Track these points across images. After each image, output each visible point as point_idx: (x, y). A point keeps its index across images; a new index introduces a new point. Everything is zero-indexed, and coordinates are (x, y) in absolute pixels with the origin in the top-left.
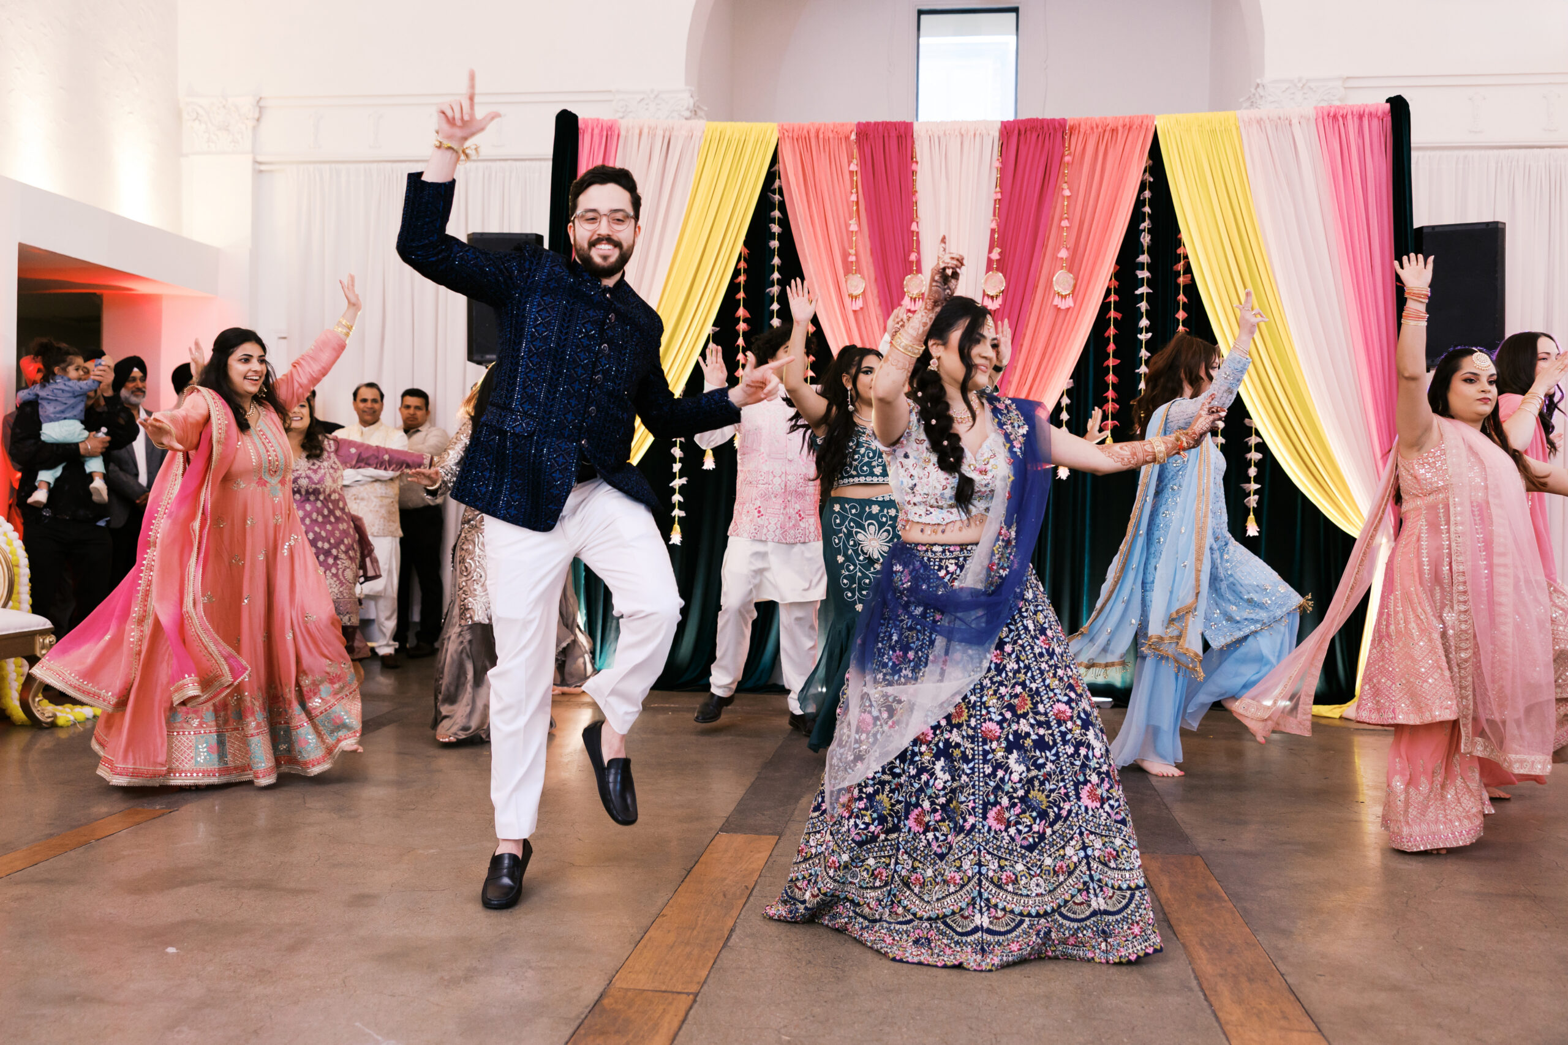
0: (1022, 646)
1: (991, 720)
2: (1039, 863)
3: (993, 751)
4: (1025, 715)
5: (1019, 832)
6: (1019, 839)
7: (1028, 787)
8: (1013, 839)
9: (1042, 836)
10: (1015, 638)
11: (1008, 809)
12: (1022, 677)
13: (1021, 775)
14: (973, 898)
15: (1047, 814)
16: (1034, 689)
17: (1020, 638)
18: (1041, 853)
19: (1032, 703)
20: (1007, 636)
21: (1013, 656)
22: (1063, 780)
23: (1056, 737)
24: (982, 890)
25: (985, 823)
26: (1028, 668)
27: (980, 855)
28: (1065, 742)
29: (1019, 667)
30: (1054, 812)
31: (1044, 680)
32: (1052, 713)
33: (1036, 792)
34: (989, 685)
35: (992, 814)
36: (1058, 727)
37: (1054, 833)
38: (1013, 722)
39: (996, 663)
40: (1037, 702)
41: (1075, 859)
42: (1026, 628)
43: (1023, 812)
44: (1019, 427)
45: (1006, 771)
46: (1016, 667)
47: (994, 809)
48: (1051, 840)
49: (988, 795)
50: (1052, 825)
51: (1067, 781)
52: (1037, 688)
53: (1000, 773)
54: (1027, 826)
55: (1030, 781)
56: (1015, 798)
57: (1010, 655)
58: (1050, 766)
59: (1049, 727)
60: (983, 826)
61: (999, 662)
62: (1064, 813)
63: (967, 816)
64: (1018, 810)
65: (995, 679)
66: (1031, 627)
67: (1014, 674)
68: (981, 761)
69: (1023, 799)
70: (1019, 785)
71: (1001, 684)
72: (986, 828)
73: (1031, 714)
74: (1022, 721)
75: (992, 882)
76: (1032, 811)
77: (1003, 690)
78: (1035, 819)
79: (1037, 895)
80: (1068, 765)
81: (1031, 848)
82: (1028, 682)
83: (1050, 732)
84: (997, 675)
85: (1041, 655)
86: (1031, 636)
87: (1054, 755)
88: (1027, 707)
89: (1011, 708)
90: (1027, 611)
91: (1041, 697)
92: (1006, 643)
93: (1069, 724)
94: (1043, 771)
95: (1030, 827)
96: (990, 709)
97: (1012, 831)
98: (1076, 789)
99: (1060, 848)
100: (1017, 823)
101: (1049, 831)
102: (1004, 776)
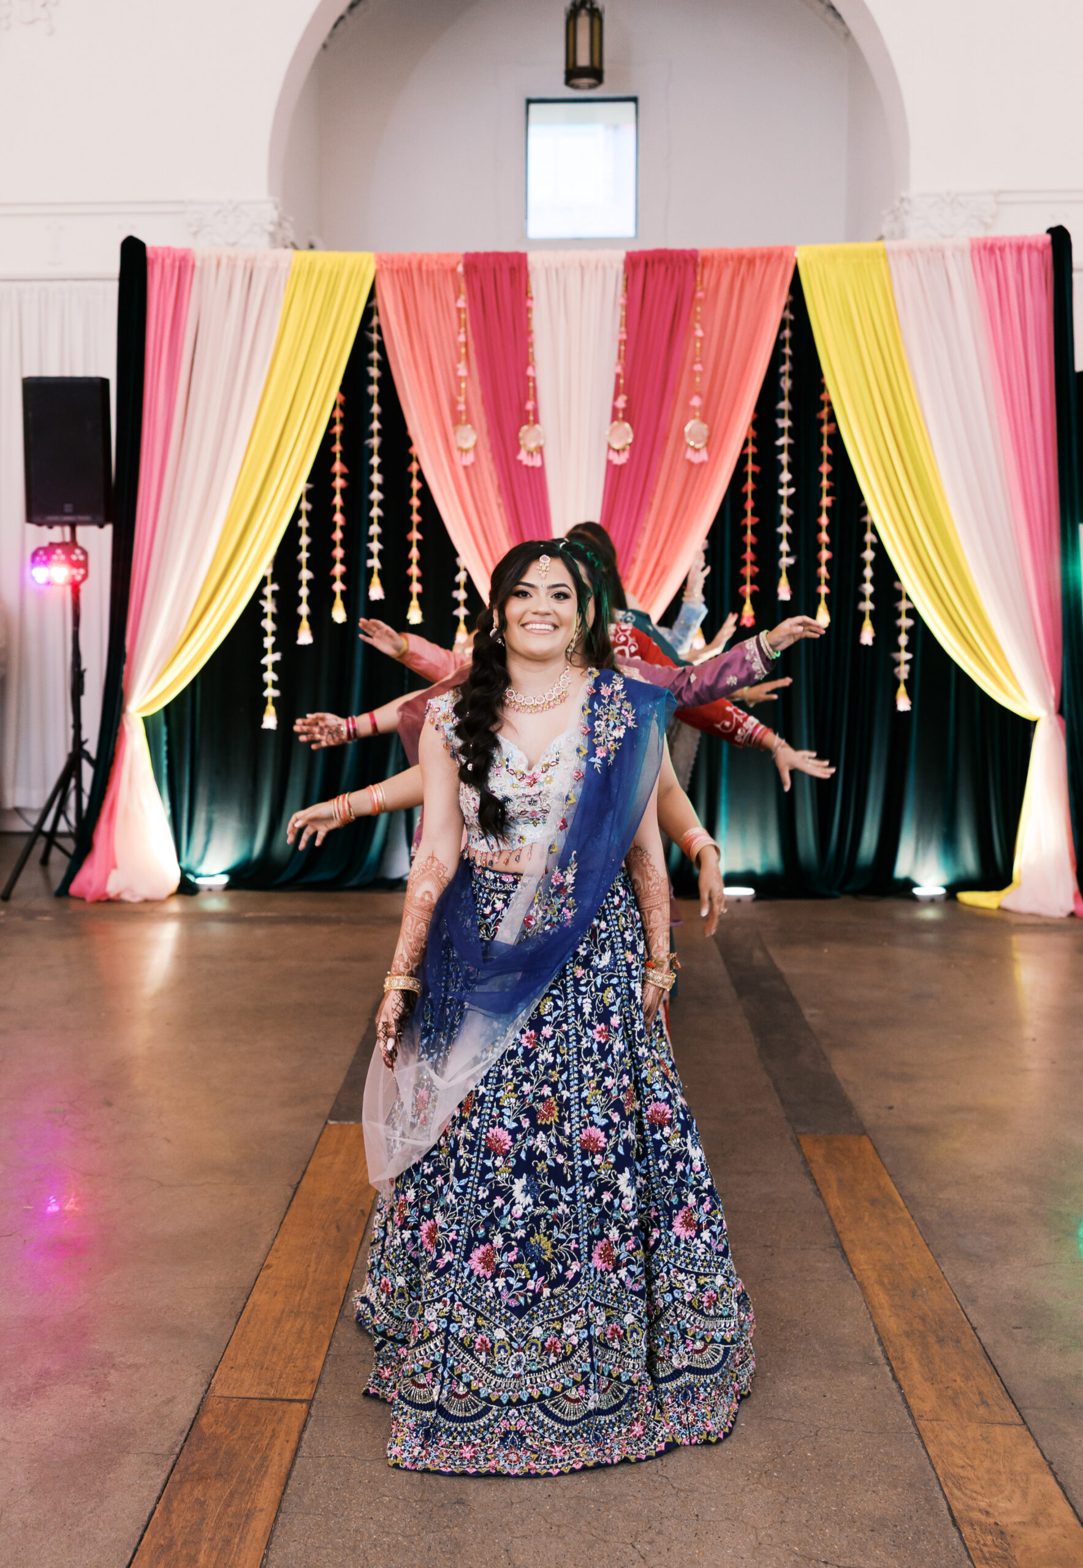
0: (566, 1034)
1: (502, 1125)
2: (525, 1333)
3: (496, 1169)
4: (546, 1129)
5: (509, 1286)
6: (506, 1294)
7: (531, 1228)
8: (499, 1293)
9: (537, 1297)
10: (559, 1020)
11: (501, 1252)
12: (555, 1075)
13: (525, 1209)
14: (435, 1363)
15: (549, 1271)
16: (566, 1097)
17: (566, 1022)
18: (530, 1320)
19: (559, 1117)
21: (551, 1044)
22: (576, 1231)
23: (577, 1173)
24: (448, 1355)
25: (466, 1264)
26: (565, 1066)
27: (452, 1307)
28: (586, 1181)
30: (557, 1269)
31: (580, 1090)
32: (578, 1139)
33: (541, 1236)
34: (510, 1076)
35: (477, 1254)
36: (582, 1160)
37: (553, 1296)
38: (530, 1134)
40: (565, 1117)
41: (575, 1340)
42: (578, 1009)
43: (519, 1260)
45: (507, 1201)
46: (550, 1058)
47: (482, 1248)
48: (547, 1305)
49: (476, 1228)
50: (552, 1285)
51: (581, 1232)
52: (568, 1099)
53: (499, 1201)
54: (520, 1280)
55: (536, 1220)
56: (512, 1239)
57: (547, 1041)
58: (562, 1208)
59: (572, 1156)
60: (464, 1268)
61: (529, 1047)
62: (571, 1274)
63: (444, 1251)
64: (512, 1256)
65: (520, 1071)
66: (586, 1011)
67: (547, 1069)
68: (477, 1180)
69: (522, 1243)
70: (520, 1223)
71: (526, 1077)
72: (466, 1271)
73: (554, 1131)
74: (541, 1136)
76: (531, 1262)
77: (526, 1087)
78: (532, 1272)
79: (514, 1376)
81: (519, 1311)
82: (560, 1086)
83: (571, 1163)
84: (525, 1065)
87: (570, 1194)
88: (551, 1119)
89: (532, 1114)
91: (571, 1112)
92: (545, 1023)
93: (598, 1160)
94: (554, 1211)
95: (525, 1282)
96: (504, 1110)
97: (500, 1282)
98: (589, 1246)
99: (557, 1319)
100: (509, 1274)
101: (547, 1292)
102: (503, 1206)
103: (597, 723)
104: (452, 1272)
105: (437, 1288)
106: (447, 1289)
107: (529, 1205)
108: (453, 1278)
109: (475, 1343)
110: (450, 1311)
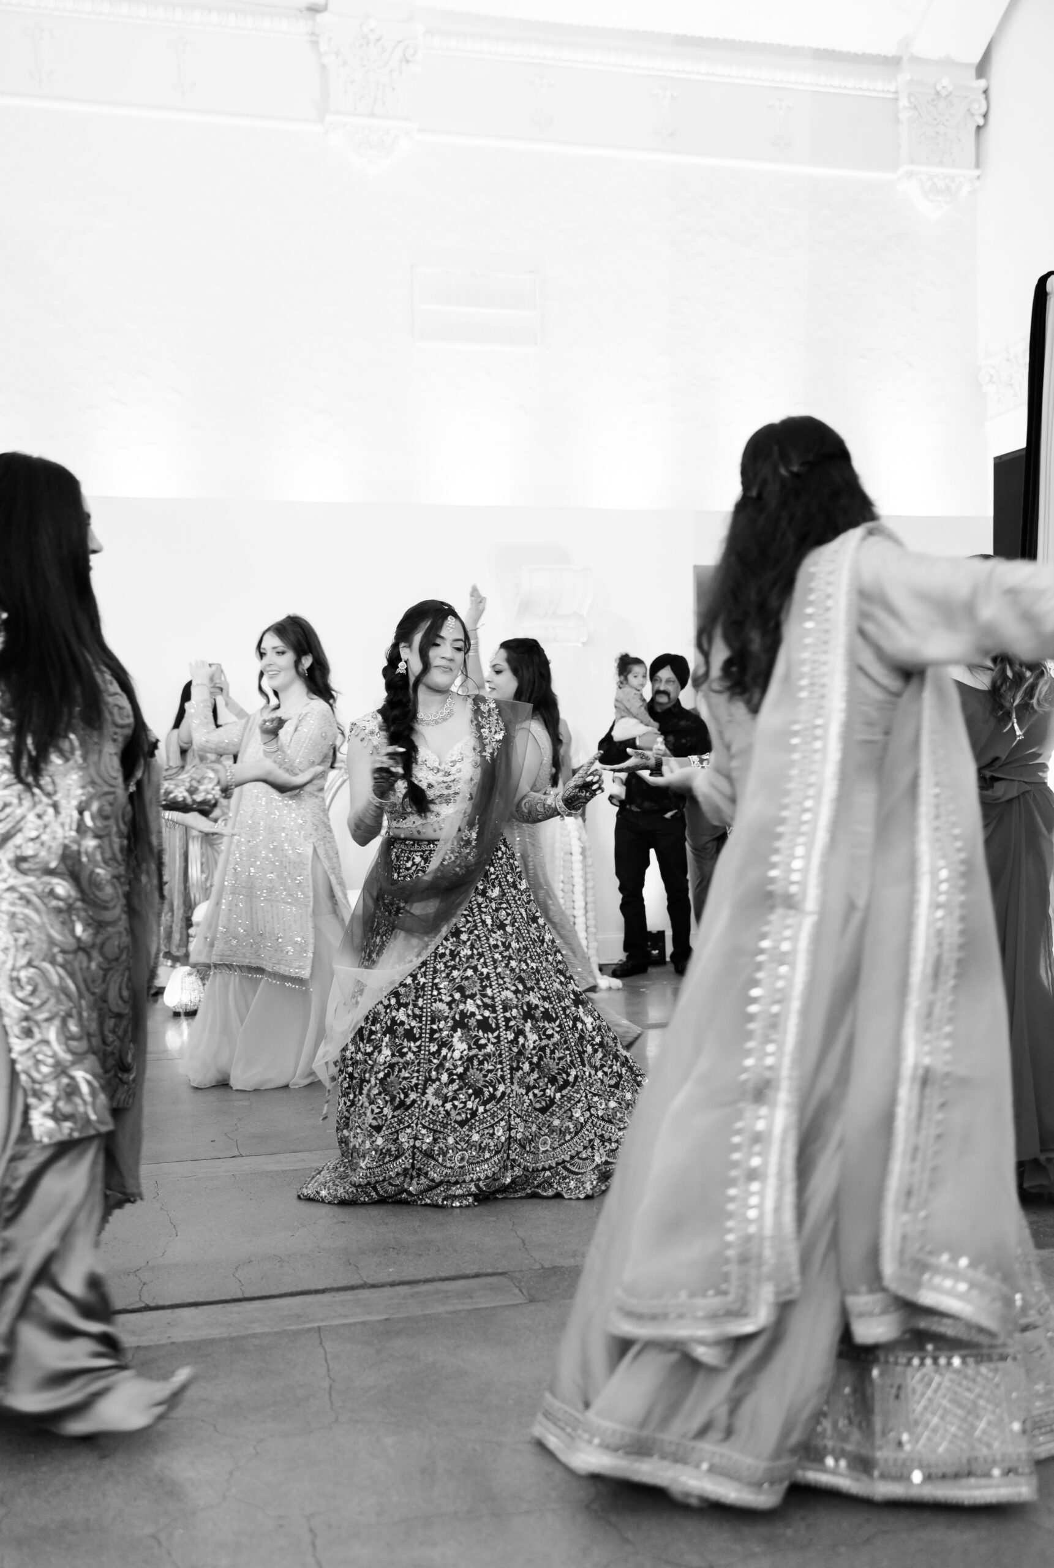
0: (478, 936)
1: (441, 1000)
2: (467, 1138)
3: (441, 1030)
4: (472, 996)
5: (455, 1107)
6: (453, 1113)
7: (468, 1065)
8: (448, 1113)
9: (474, 1113)
10: (471, 928)
11: (447, 1085)
12: (474, 962)
13: (462, 1052)
14: (406, 1169)
15: (483, 1093)
16: (485, 973)
17: (476, 929)
18: (470, 1130)
19: (481, 986)
20: (464, 926)
21: (469, 943)
22: (501, 1063)
23: (500, 1021)
24: (415, 1163)
25: (423, 1098)
26: (481, 955)
27: (416, 1130)
28: (508, 1028)
29: (473, 954)
30: (489, 1091)
31: (495, 968)
32: (499, 998)
33: (475, 1070)
34: (443, 969)
35: (430, 1090)
36: (503, 1012)
37: (486, 1111)
38: (461, 1002)
39: (451, 950)
40: (486, 986)
42: (484, 922)
43: (461, 1088)
44: (496, 732)
45: (449, 1049)
46: (469, 953)
47: (434, 1085)
48: (482, 1117)
49: (430, 1072)
50: (485, 1103)
51: (505, 1065)
52: (488, 974)
53: (444, 1051)
54: (462, 1102)
55: (470, 1059)
56: (454, 1075)
57: (465, 942)
58: (490, 1048)
59: (494, 1011)
60: (422, 1101)
61: (453, 948)
62: (498, 1094)
63: (409, 1092)
64: (455, 1086)
65: (449, 964)
66: (489, 921)
67: (468, 959)
68: (427, 1040)
69: (461, 1076)
70: (459, 1063)
71: (454, 968)
72: (424, 1104)
73: (478, 996)
74: (469, 1001)
75: (425, 1154)
76: (468, 1089)
77: (455, 973)
78: (470, 1096)
80: (507, 1049)
81: (463, 1123)
82: (479, 967)
83: (495, 1015)
84: (451, 960)
85: (496, 946)
86: (488, 929)
87: (495, 1038)
88: (476, 990)
89: (461, 989)
90: (486, 907)
91: (491, 982)
92: (462, 932)
93: (514, 1012)
94: (483, 1051)
95: (465, 1103)
96: (441, 991)
97: (448, 1106)
98: (511, 1074)
99: (490, 1127)
101: (481, 1109)
102: (447, 1054)
103: (482, 730)
105: (407, 1118)
106: (414, 1118)
107: (465, 1050)
108: (417, 1110)
109: (434, 1150)
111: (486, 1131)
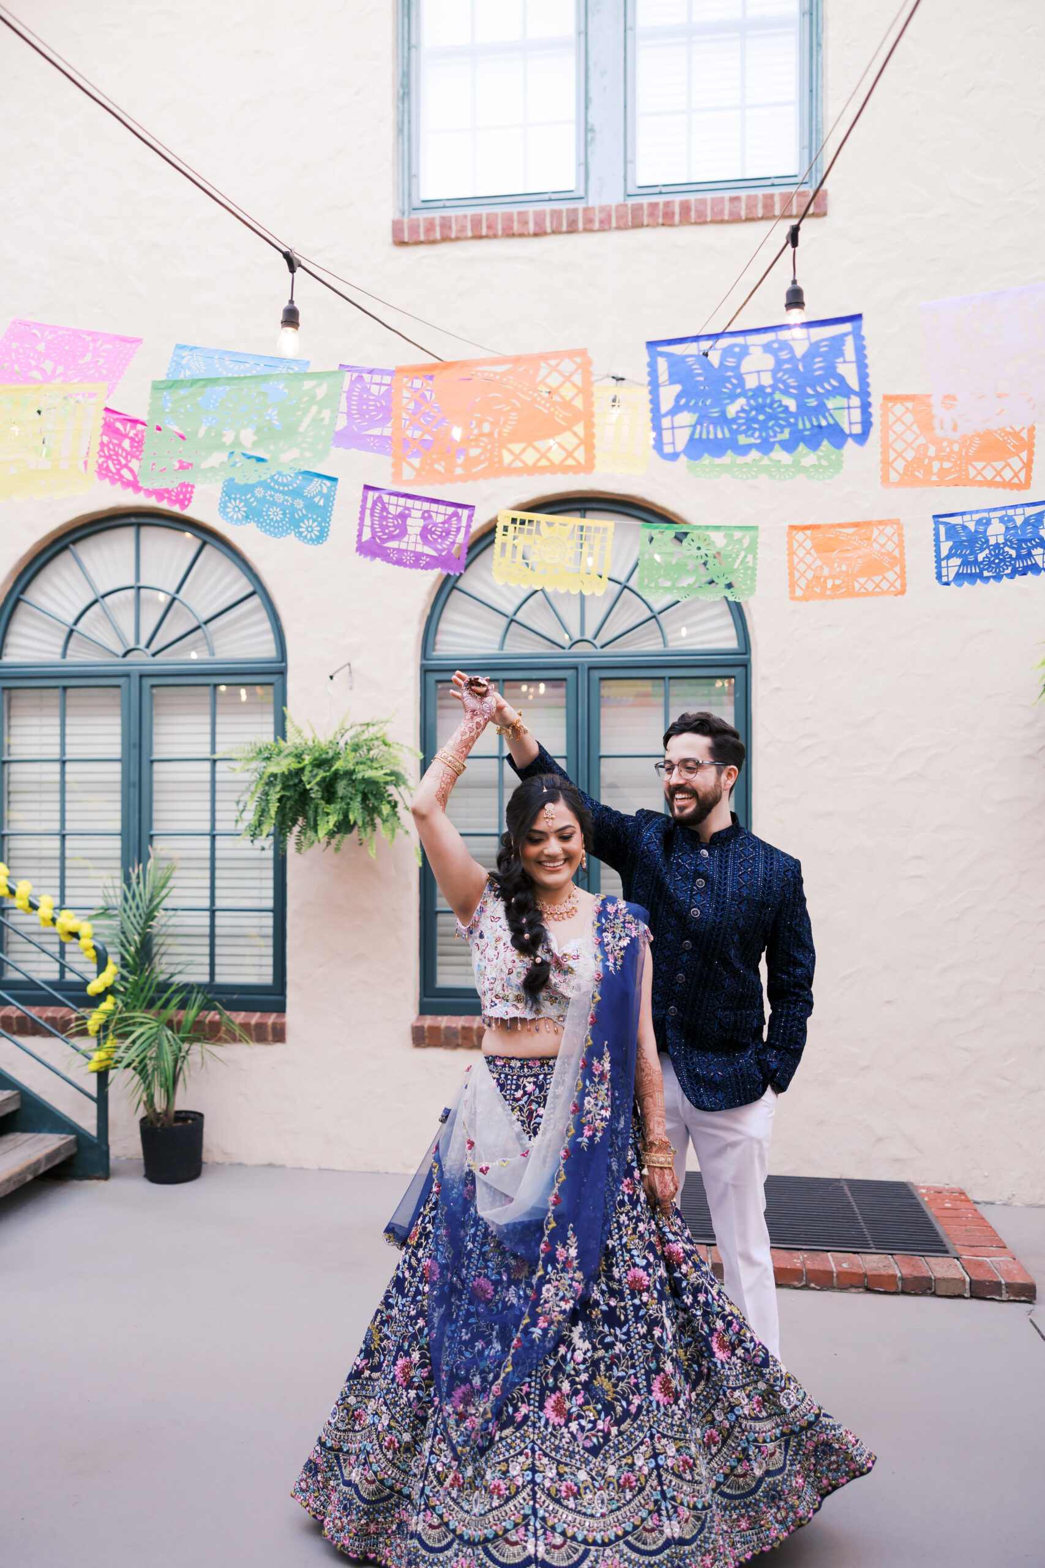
2: (603, 1472)
5: (582, 1428)
6: (581, 1436)
7: (593, 1371)
8: (574, 1437)
9: (607, 1436)
11: (569, 1397)
13: (585, 1354)
14: (525, 1517)
15: (614, 1409)
18: (605, 1460)
22: (633, 1366)
23: (629, 1311)
24: (537, 1506)
25: (541, 1414)
27: (534, 1458)
28: (638, 1319)
30: (622, 1406)
31: (621, 1238)
32: (627, 1280)
33: (603, 1378)
35: (550, 1403)
36: (632, 1299)
37: (621, 1433)
41: (645, 1469)
43: (587, 1403)
45: (568, 1347)
47: (553, 1396)
48: (617, 1442)
49: (546, 1378)
50: (618, 1422)
51: (638, 1368)
53: (562, 1350)
54: (590, 1422)
55: (596, 1363)
56: (577, 1384)
58: (619, 1347)
59: (622, 1298)
60: (540, 1418)
62: (633, 1409)
64: (580, 1399)
69: (587, 1385)
70: (582, 1367)
72: (542, 1421)
75: (549, 1495)
76: (596, 1403)
78: (599, 1413)
81: (594, 1451)
83: (623, 1303)
87: (624, 1334)
93: (645, 1297)
94: (611, 1352)
95: (594, 1422)
97: (574, 1426)
98: (648, 1380)
99: (628, 1454)
100: (580, 1417)
101: (614, 1431)
102: (566, 1353)
103: (604, 934)
104: (530, 1423)
106: (527, 1440)
107: (588, 1350)
108: (531, 1430)
110: (533, 1463)
111: (624, 1461)
